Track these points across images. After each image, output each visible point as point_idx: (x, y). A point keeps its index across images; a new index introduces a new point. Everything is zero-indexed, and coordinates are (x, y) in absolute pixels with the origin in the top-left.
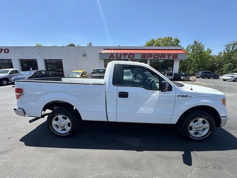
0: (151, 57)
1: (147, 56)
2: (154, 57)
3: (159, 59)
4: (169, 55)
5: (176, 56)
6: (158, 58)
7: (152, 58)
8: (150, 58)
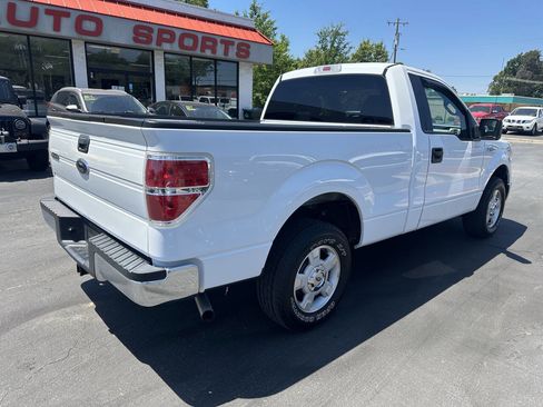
0: (171, 41)
1: (155, 35)
2: (181, 45)
3: (198, 52)
4: (227, 42)
5: (244, 48)
6: (194, 47)
7: (175, 47)
8: (167, 46)
